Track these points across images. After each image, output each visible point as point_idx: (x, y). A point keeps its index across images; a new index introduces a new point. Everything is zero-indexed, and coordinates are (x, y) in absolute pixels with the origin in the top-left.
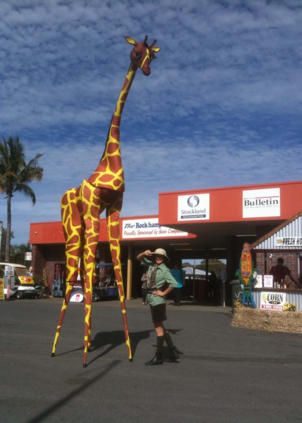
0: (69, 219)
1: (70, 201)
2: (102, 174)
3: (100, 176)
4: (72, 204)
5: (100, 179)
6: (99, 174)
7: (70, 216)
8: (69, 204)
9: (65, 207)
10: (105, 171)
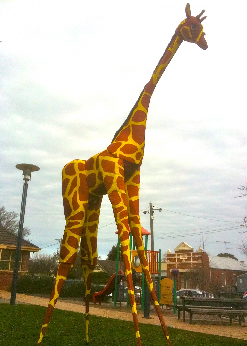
0: (76, 192)
1: (78, 172)
2: (124, 143)
3: (122, 146)
4: (81, 175)
5: (121, 150)
6: (121, 144)
7: (76, 189)
8: (77, 175)
9: (71, 178)
10: (127, 140)
